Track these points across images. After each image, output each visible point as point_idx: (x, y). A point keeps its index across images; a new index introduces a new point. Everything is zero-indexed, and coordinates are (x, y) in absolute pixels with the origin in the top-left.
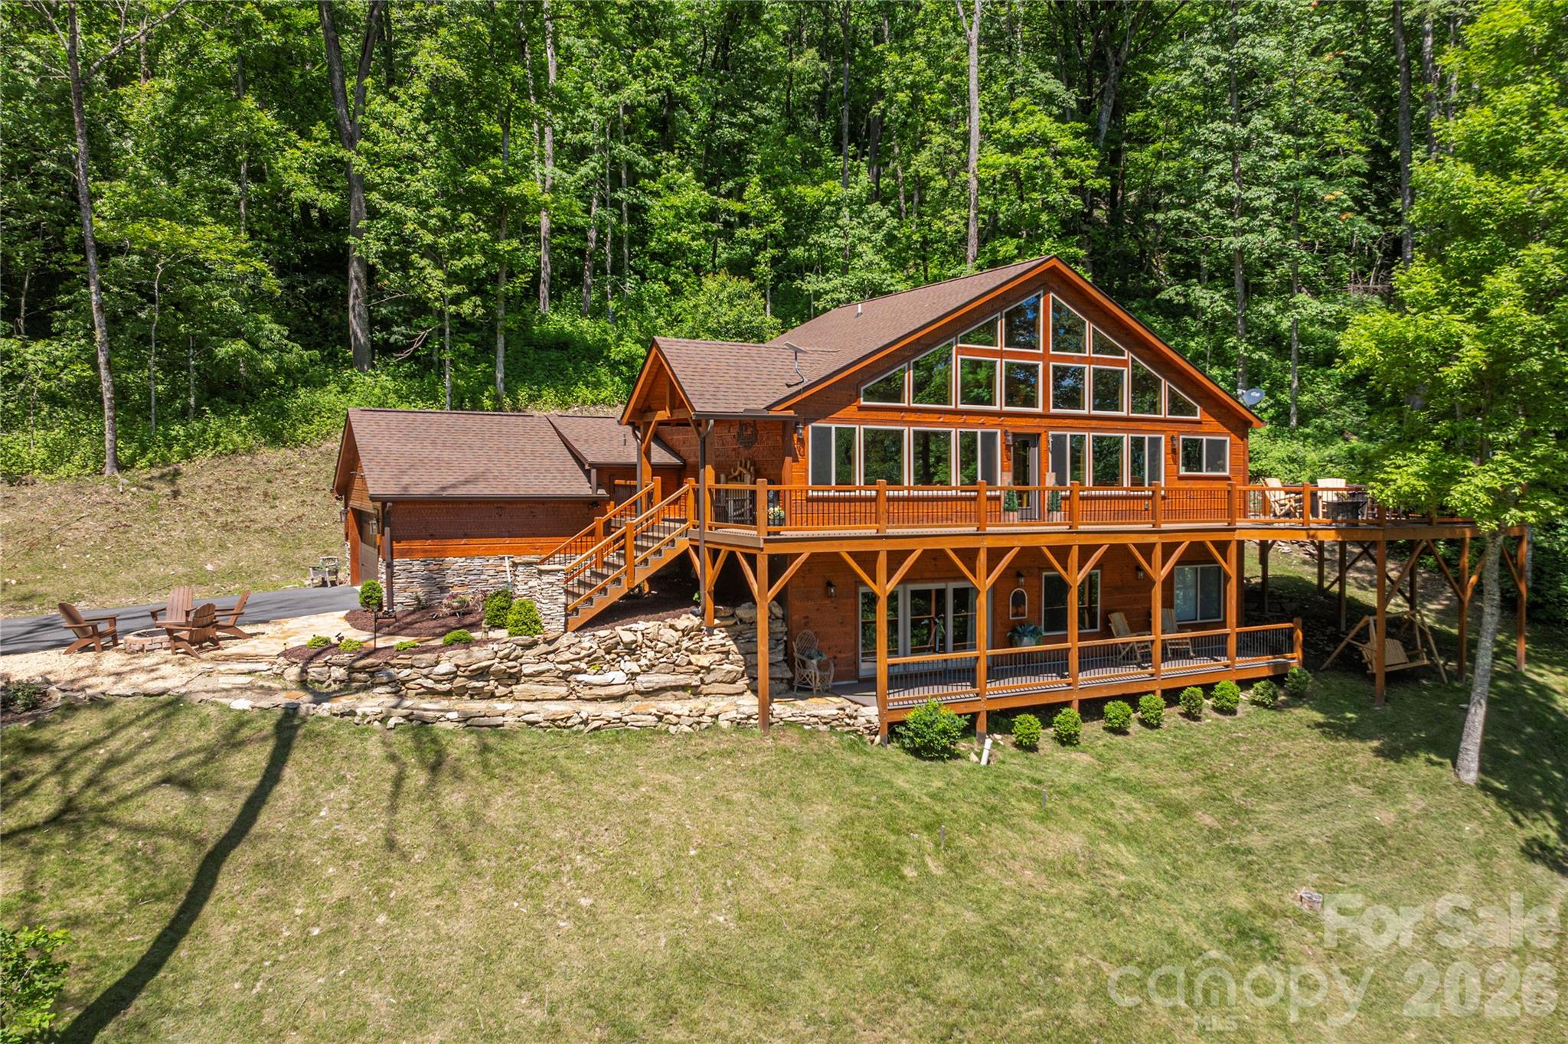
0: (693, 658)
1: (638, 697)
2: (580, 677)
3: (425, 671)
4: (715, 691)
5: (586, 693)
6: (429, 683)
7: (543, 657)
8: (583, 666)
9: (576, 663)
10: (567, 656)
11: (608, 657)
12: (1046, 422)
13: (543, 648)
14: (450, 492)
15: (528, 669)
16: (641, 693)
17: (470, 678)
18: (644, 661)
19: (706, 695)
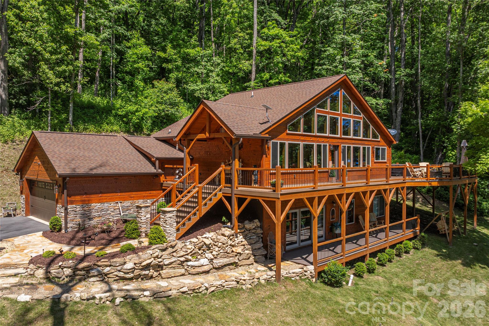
0: (234, 249)
1: (214, 270)
2: (189, 263)
3: (119, 268)
4: (244, 264)
5: (192, 271)
6: (121, 274)
7: (171, 254)
8: (190, 257)
9: (187, 256)
10: (182, 253)
11: (200, 252)
12: (340, 141)
13: (170, 250)
14: (94, 172)
15: (167, 262)
16: (216, 268)
17: (142, 270)
18: (214, 253)
19: (240, 266)
